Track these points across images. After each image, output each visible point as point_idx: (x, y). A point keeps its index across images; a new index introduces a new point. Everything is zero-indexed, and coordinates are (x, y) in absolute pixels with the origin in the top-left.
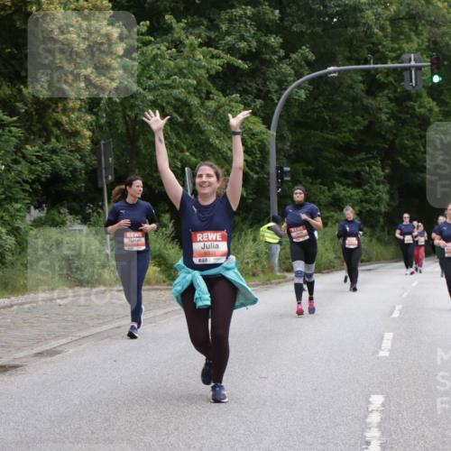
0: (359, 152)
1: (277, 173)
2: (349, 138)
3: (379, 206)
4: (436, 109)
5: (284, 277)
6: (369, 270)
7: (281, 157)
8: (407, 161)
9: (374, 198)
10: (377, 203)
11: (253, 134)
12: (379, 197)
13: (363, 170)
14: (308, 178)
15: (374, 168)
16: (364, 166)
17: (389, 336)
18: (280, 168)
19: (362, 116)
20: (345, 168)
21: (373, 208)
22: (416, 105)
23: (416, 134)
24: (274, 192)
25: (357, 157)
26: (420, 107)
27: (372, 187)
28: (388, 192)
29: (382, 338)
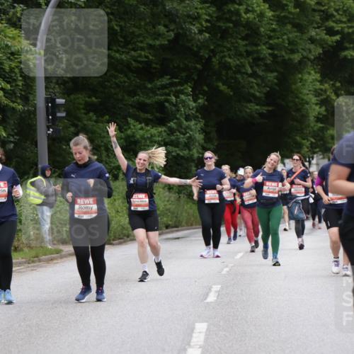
0: (162, 76)
1: (47, 107)
2: (146, 57)
3: (190, 150)
4: (269, 14)
5: (58, 252)
6: (178, 238)
7: (52, 85)
8: (229, 87)
9: (183, 139)
10: (187, 146)
11: (13, 54)
12: (190, 138)
13: (167, 101)
14: (91, 114)
15: (183, 97)
16: (169, 95)
17: (201, 327)
18: (50, 100)
19: (166, 26)
20: (141, 98)
21: (181, 154)
22: (242, 8)
23: (242, 49)
24: (43, 133)
25: (159, 83)
26: (247, 11)
27: (180, 125)
28: (203, 131)
29: (193, 330)
